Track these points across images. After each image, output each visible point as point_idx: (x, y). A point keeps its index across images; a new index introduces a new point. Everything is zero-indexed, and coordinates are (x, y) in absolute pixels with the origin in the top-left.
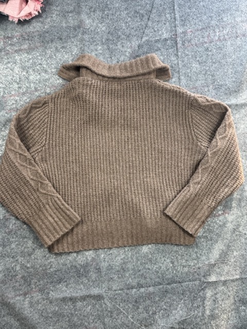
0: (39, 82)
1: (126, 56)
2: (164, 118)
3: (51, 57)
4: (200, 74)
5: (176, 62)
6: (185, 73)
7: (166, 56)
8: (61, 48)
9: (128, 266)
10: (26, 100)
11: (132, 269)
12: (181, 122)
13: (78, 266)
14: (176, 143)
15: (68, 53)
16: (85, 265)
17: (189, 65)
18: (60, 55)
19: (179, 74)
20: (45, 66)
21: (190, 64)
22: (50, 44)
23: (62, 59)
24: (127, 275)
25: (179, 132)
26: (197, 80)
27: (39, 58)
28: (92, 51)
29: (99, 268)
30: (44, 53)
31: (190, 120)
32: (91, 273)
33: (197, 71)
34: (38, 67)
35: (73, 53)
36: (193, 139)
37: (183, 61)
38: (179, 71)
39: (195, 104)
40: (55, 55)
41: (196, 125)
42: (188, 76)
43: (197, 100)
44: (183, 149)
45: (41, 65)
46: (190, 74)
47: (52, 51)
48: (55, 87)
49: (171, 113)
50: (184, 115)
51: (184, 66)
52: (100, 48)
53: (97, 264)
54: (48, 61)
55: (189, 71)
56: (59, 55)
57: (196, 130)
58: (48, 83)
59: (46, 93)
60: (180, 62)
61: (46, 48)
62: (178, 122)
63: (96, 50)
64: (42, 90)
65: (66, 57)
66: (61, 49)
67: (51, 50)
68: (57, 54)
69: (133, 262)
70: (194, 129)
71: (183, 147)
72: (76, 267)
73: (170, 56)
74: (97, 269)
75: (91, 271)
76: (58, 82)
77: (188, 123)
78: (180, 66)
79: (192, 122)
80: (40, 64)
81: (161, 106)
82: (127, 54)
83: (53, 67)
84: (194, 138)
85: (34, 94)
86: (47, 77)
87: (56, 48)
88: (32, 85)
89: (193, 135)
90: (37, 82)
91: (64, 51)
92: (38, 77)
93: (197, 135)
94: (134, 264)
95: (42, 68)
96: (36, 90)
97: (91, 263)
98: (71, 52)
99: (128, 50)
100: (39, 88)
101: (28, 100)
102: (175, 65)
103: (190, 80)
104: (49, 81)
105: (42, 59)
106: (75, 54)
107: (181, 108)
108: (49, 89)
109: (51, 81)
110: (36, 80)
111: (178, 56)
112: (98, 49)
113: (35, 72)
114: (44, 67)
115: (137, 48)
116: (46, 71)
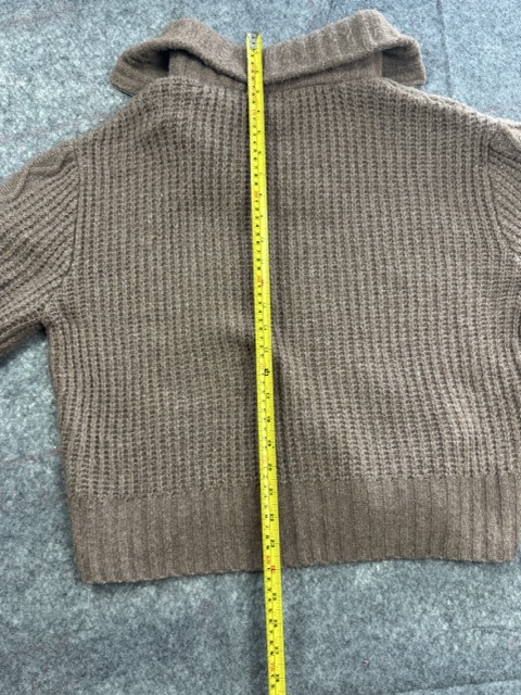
0: (61, 106)
1: (297, 27)
2: (411, 188)
3: (93, 40)
4: (505, 69)
5: (437, 39)
6: (463, 69)
7: (407, 26)
8: (121, 13)
9: (313, 628)
10: (26, 152)
11: (325, 639)
12: (461, 200)
13: (161, 627)
14: (449, 260)
15: (139, 25)
16: (181, 622)
17: (473, 45)
18: (117, 32)
19: (447, 70)
20: (77, 63)
21: (476, 43)
22: (91, 5)
23: (122, 41)
24: (310, 657)
25: (455, 227)
26: (499, 86)
27: (62, 41)
28: (204, 17)
29: (225, 634)
30: (75, 29)
31: (488, 193)
32: (201, 649)
33: (498, 63)
34: (58, 67)
35: (154, 27)
36: (498, 246)
37: (457, 38)
38: (446, 63)
39: (501, 148)
40: (104, 33)
41: (506, 209)
42: (473, 76)
44: (470, 276)
45: (68, 60)
46: (477, 72)
47: (95, 24)
48: (102, 115)
49: (430, 173)
50: (468, 180)
51: (461, 49)
52: (225, 9)
53: (218, 621)
54: (86, 49)
55: (474, 62)
56: (114, 33)
57: (505, 222)
58: (86, 108)
59: (78, 132)
60: (448, 39)
61: (80, 14)
62: (451, 200)
63: (216, 16)
64: (68, 125)
65: (133, 36)
66: (120, 18)
67: (95, 19)
68: (110, 31)
69: (327, 615)
70: (500, 218)
71: (470, 269)
72: (154, 627)
73: (419, 26)
74: (216, 637)
75: (198, 643)
76: (112, 102)
77: (480, 203)
78: (450, 51)
79: (494, 197)
80: (65, 58)
81: (399, 156)
82: (301, 24)
83: (99, 63)
84: (503, 243)
85: (46, 137)
86: (82, 90)
87: (108, 15)
88: (42, 113)
89: (499, 235)
90: (56, 104)
91: (128, 22)
92: (59, 91)
93: (509, 234)
94: (331, 622)
95: (69, 69)
96: (52, 125)
97: (201, 617)
98: (149, 23)
99: (302, 13)
100: (60, 121)
101: (30, 153)
102: (435, 47)
103: (479, 87)
104: (87, 100)
105: (69, 44)
106: (159, 27)
107: (459, 159)
108: (86, 122)
109: (92, 100)
110: (54, 100)
111: (442, 23)
112: (220, 13)
113: (50, 78)
114: (74, 66)
115: (327, 7)
116: (79, 76)
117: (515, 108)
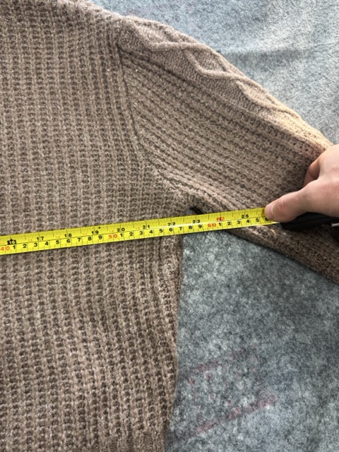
2: (36, 96)
12: (93, 109)
14: (80, 176)
25: (86, 137)
31: (123, 100)
36: (134, 159)
41: (144, 117)
43: (132, 32)
44: (104, 194)
49: (57, 79)
50: (101, 86)
57: (142, 132)
62: (82, 108)
70: (137, 127)
71: (104, 185)
77: (116, 111)
79: (129, 107)
81: (21, 61)
84: (140, 155)
89: (136, 147)
93: (146, 145)
107: (88, 63)
117: (156, 12)
